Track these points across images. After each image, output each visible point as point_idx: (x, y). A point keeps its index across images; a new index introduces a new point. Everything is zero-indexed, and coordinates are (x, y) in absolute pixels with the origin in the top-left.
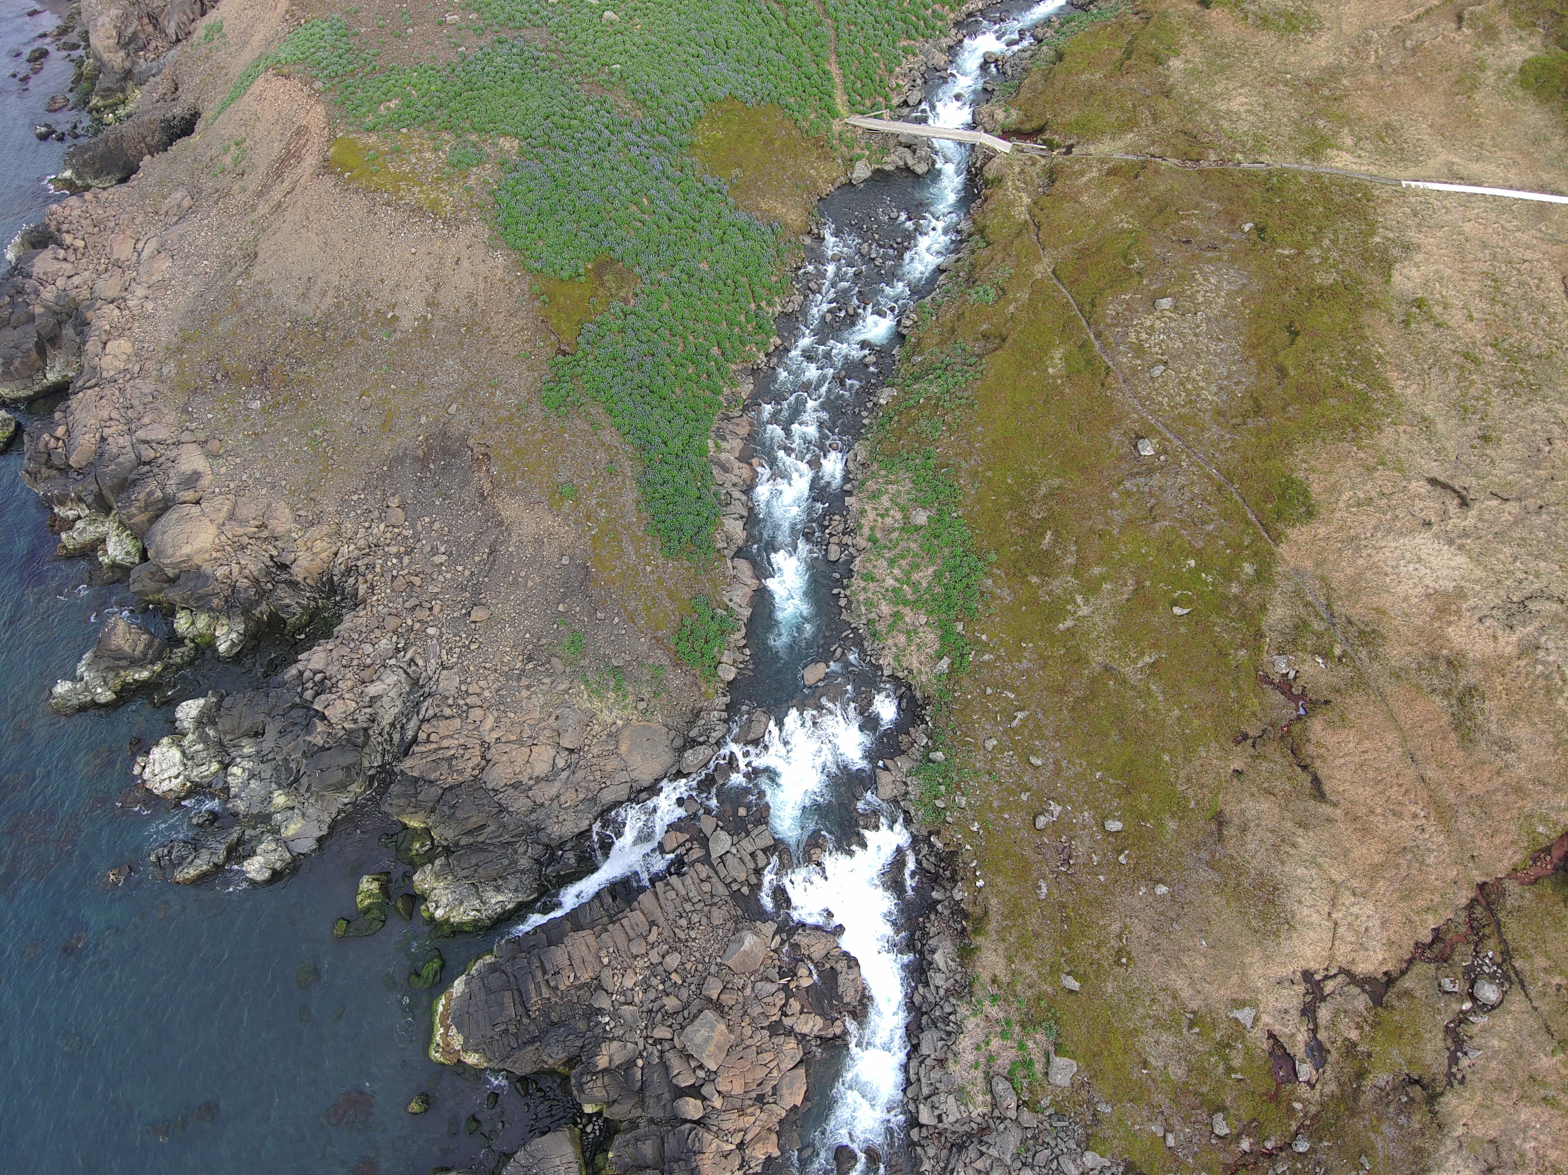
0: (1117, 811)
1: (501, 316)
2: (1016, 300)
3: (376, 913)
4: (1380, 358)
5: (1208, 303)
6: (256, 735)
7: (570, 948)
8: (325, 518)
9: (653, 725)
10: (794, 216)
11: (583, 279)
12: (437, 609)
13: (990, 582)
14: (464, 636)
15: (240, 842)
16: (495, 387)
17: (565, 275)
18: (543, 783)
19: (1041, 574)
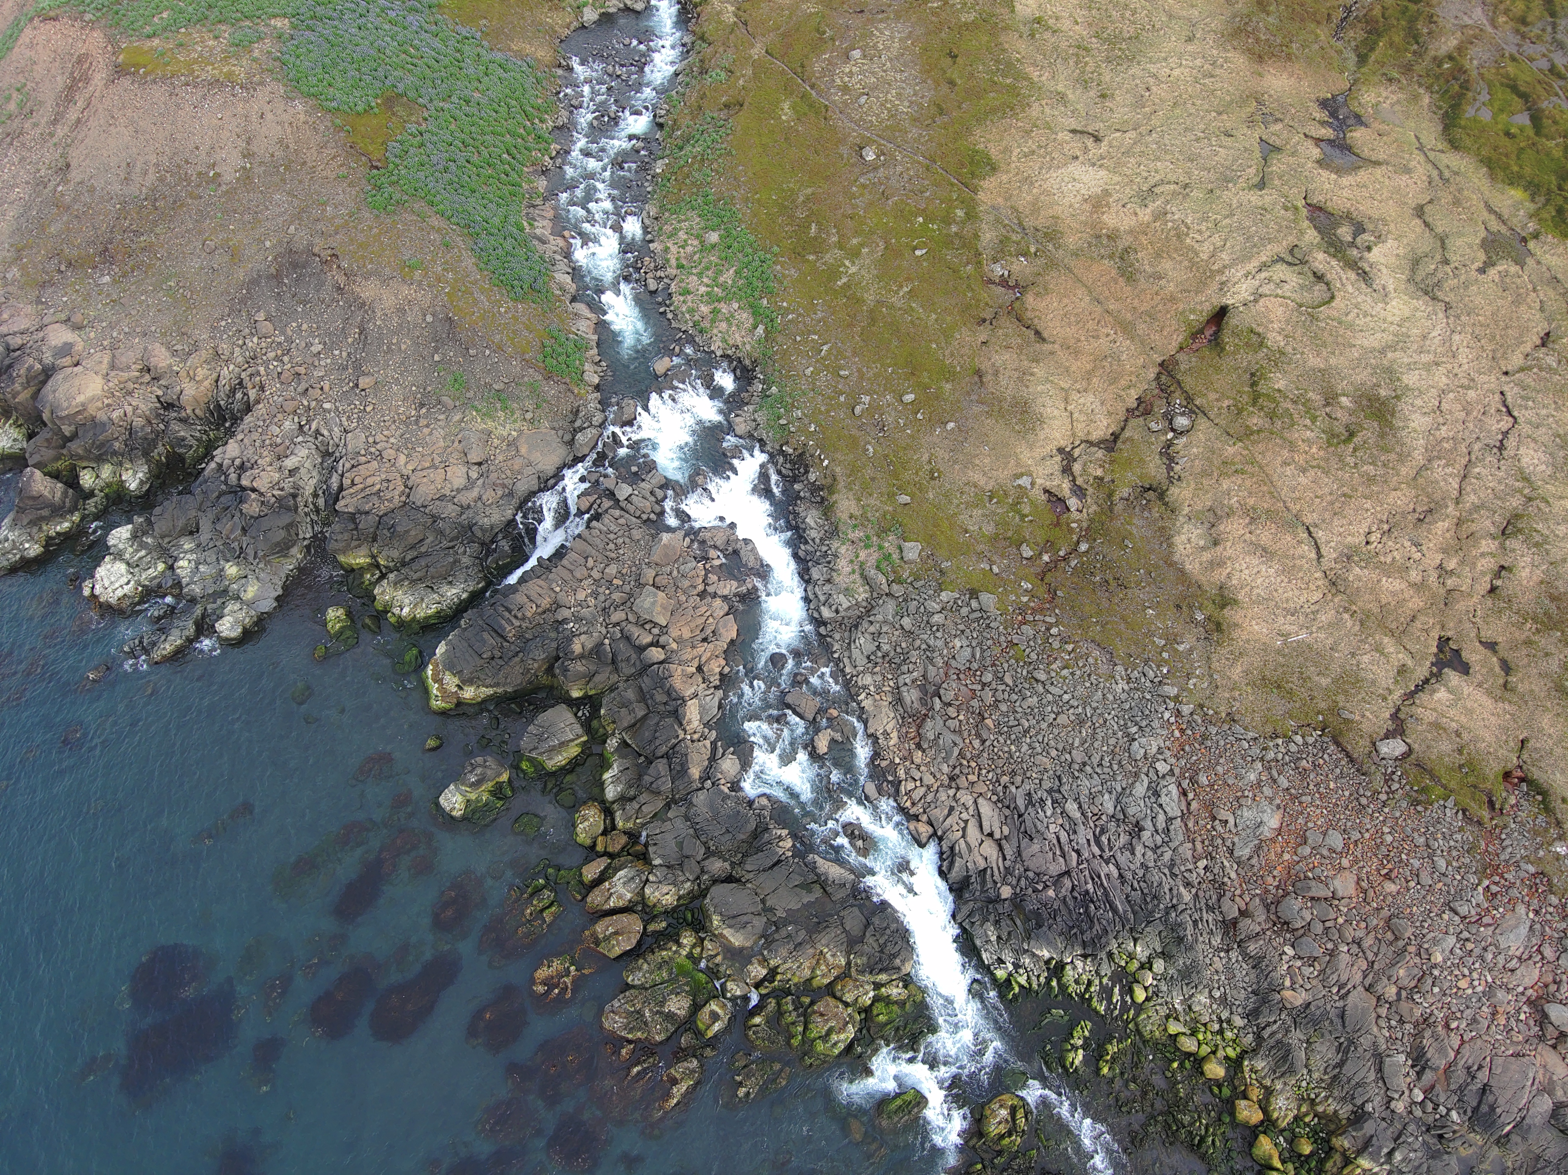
0: (909, 388)
1: (313, 151)
2: (743, 76)
3: (349, 633)
4: (1018, 60)
5: (887, 49)
6: (191, 533)
7: (525, 592)
8: (201, 344)
9: (544, 430)
10: (543, 53)
11: (376, 110)
12: (326, 388)
13: (779, 267)
14: (357, 403)
15: (203, 616)
16: (325, 204)
17: (360, 108)
18: (464, 492)
19: (815, 253)
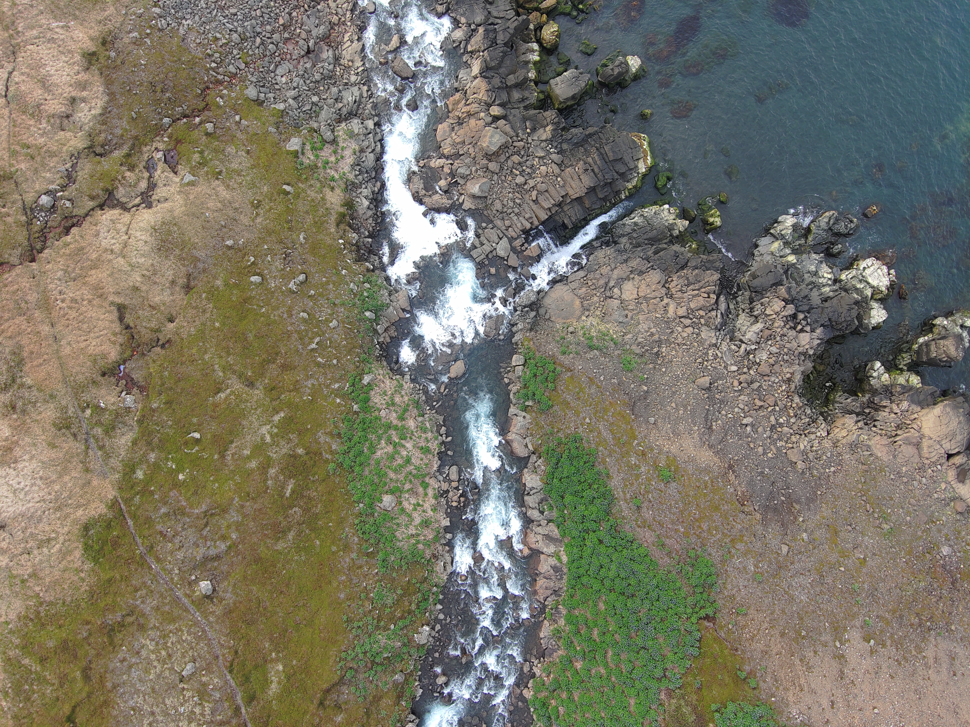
0: (253, 289)
3: (705, 208)
7: (582, 185)
9: (561, 320)
12: (736, 383)
13: (334, 446)
14: (709, 367)
18: (624, 276)
19: (295, 456)
